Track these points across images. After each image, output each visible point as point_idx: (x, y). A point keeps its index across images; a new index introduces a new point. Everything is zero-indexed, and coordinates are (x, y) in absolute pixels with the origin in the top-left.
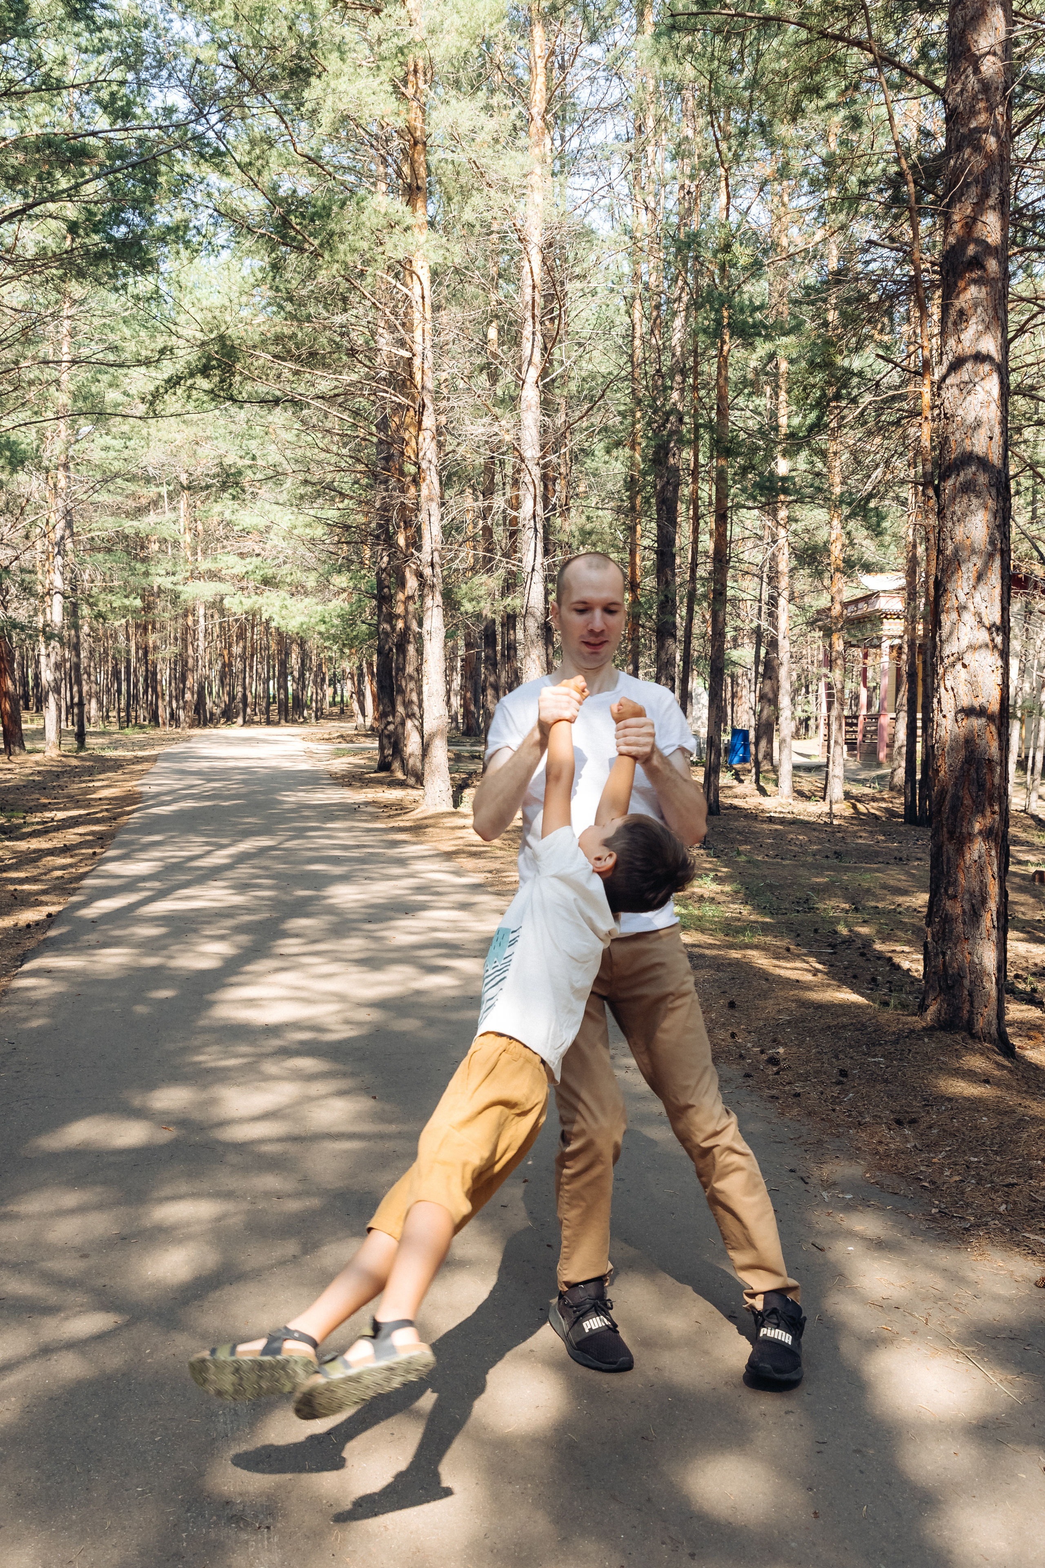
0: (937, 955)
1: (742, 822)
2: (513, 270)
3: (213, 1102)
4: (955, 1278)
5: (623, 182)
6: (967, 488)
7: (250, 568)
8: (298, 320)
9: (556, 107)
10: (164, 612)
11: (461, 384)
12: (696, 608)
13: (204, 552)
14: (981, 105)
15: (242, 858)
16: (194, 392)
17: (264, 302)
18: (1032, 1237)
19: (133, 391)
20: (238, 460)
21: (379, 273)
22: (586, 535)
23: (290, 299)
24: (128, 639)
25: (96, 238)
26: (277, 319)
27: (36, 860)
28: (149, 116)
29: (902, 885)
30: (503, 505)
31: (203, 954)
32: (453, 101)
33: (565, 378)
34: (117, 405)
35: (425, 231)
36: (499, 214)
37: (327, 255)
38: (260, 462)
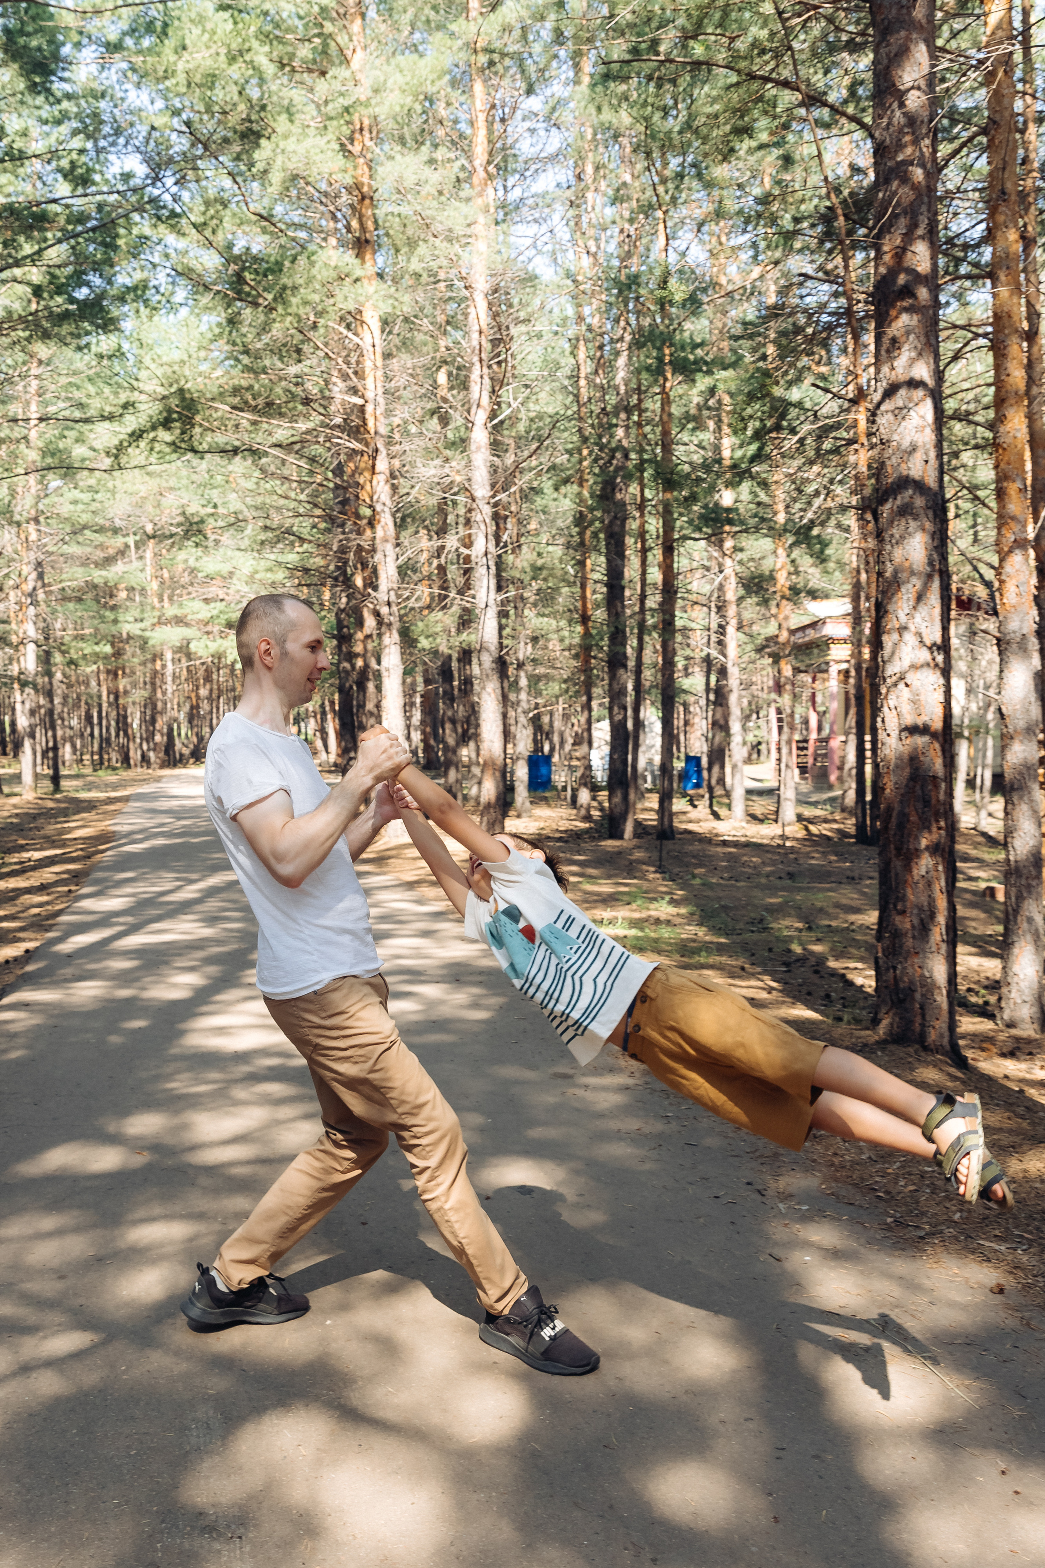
0: (887, 969)
1: (697, 846)
2: (460, 317)
3: (185, 1127)
4: (911, 1285)
5: (566, 229)
6: (905, 511)
7: (215, 612)
8: (255, 373)
9: (498, 159)
10: (133, 657)
11: (413, 429)
12: (647, 638)
13: (171, 599)
14: (908, 138)
15: (212, 892)
16: (156, 445)
17: (222, 357)
18: (987, 1244)
19: (98, 445)
20: (200, 509)
21: (330, 324)
22: (536, 570)
23: (246, 352)
24: (99, 685)
25: (59, 300)
26: (235, 372)
27: (13, 899)
28: (107, 181)
29: (854, 903)
30: (456, 544)
31: (175, 985)
32: (398, 157)
33: (514, 419)
34: (83, 460)
35: (374, 282)
36: (445, 263)
37: (280, 309)
38: (221, 510)
